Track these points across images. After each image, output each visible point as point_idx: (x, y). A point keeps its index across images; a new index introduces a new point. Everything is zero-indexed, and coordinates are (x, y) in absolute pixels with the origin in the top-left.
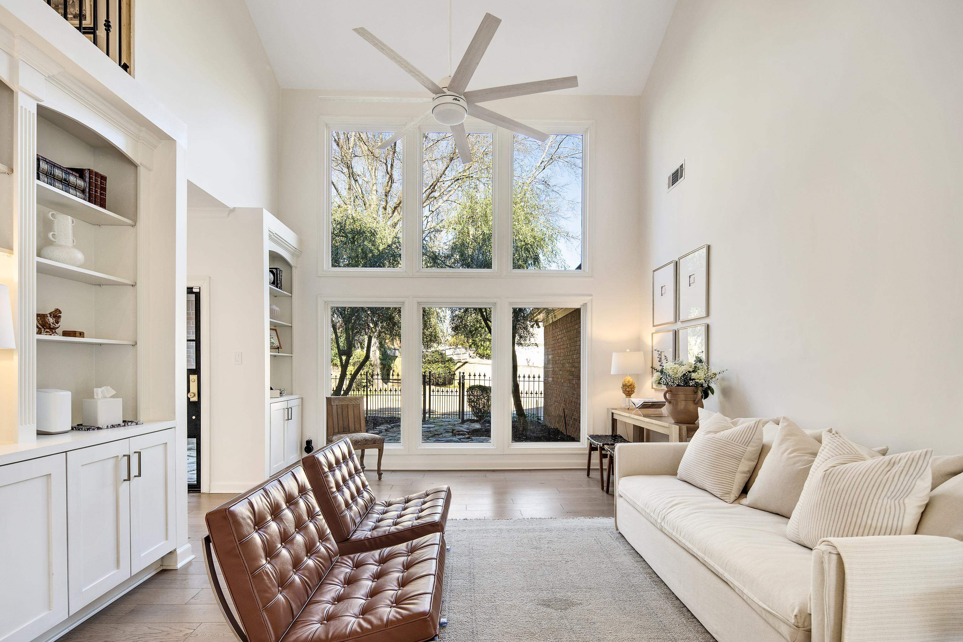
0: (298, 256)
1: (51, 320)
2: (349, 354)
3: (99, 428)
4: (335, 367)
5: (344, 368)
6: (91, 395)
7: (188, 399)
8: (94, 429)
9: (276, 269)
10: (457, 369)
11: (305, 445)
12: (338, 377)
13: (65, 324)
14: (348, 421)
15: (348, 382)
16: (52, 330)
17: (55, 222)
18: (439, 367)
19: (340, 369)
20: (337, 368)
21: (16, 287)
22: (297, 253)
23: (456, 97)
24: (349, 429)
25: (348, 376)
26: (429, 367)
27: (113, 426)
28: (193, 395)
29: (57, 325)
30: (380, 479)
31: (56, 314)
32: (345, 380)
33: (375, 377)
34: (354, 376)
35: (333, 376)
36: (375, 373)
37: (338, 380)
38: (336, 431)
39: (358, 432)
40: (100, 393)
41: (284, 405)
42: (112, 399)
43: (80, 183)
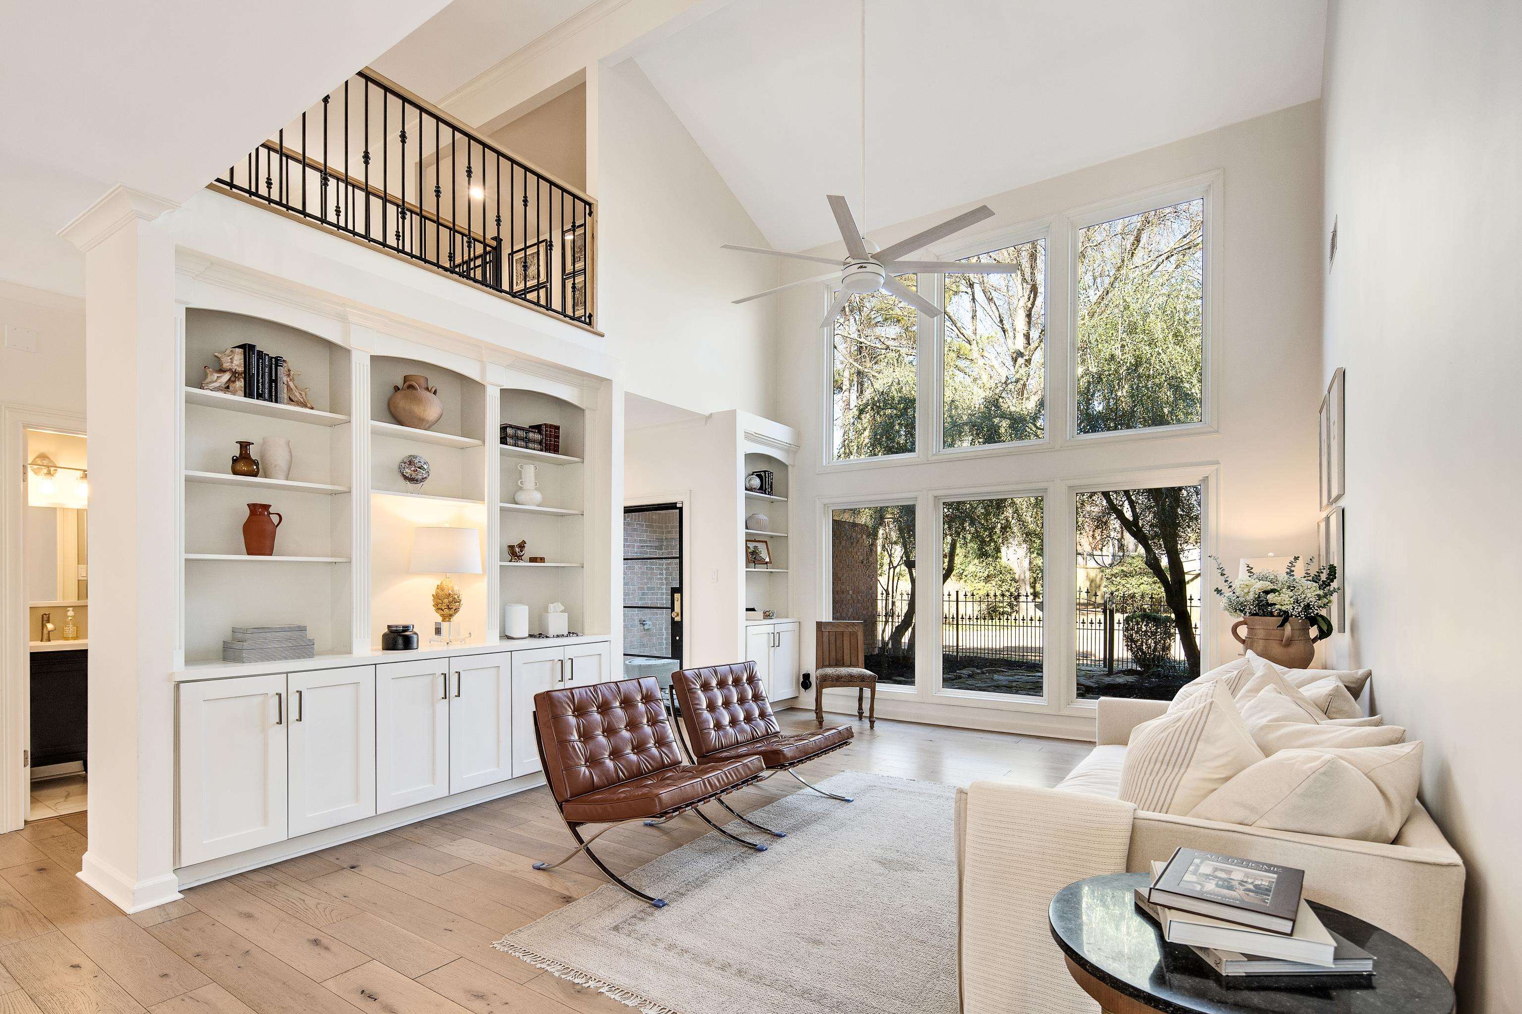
0: (795, 453)
1: (517, 550)
3: (547, 637)
6: (546, 610)
7: (673, 619)
8: (543, 637)
9: (765, 472)
11: (801, 680)
13: (528, 552)
14: (843, 652)
16: (519, 558)
17: (523, 472)
18: (1142, 583)
21: (486, 528)
22: (794, 449)
23: (861, 265)
24: (843, 663)
26: (1123, 582)
27: (558, 636)
28: (676, 614)
29: (522, 554)
30: (872, 727)
31: (522, 546)
33: (1022, 599)
36: (1023, 592)
38: (827, 663)
39: (854, 666)
40: (552, 608)
41: (770, 629)
42: (561, 613)
43: (537, 437)
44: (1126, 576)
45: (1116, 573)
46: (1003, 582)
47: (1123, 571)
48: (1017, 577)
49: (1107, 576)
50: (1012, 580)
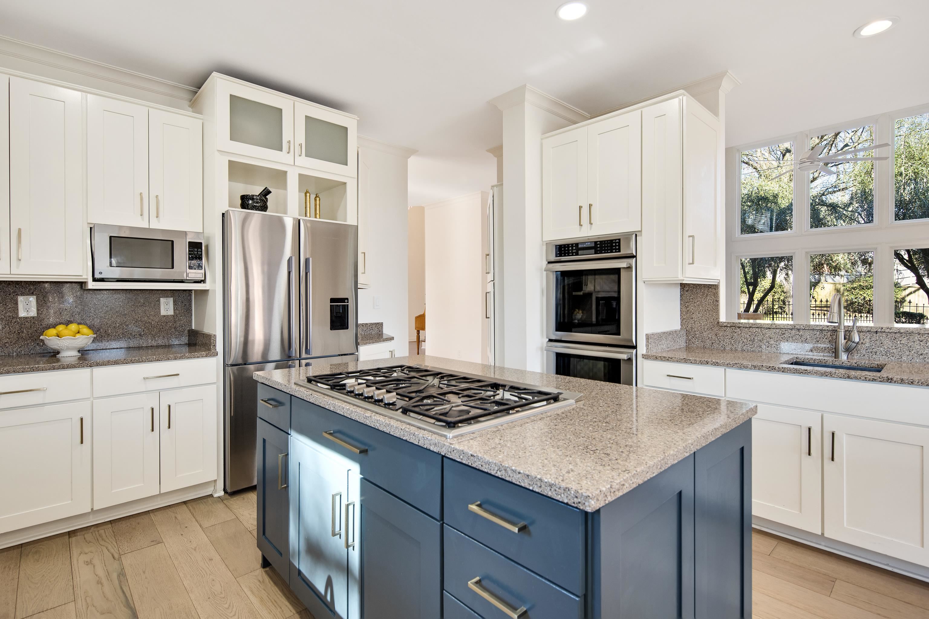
2: (755, 285)
4: (743, 294)
5: (751, 295)
10: (908, 295)
12: (746, 302)
15: (755, 306)
19: (748, 296)
20: (745, 295)
25: (756, 302)
26: (861, 293)
32: (752, 305)
34: (761, 302)
35: (742, 302)
37: (745, 305)
44: (863, 289)
45: (856, 287)
46: (776, 293)
47: (860, 285)
48: (785, 290)
49: (847, 289)
50: (782, 292)
